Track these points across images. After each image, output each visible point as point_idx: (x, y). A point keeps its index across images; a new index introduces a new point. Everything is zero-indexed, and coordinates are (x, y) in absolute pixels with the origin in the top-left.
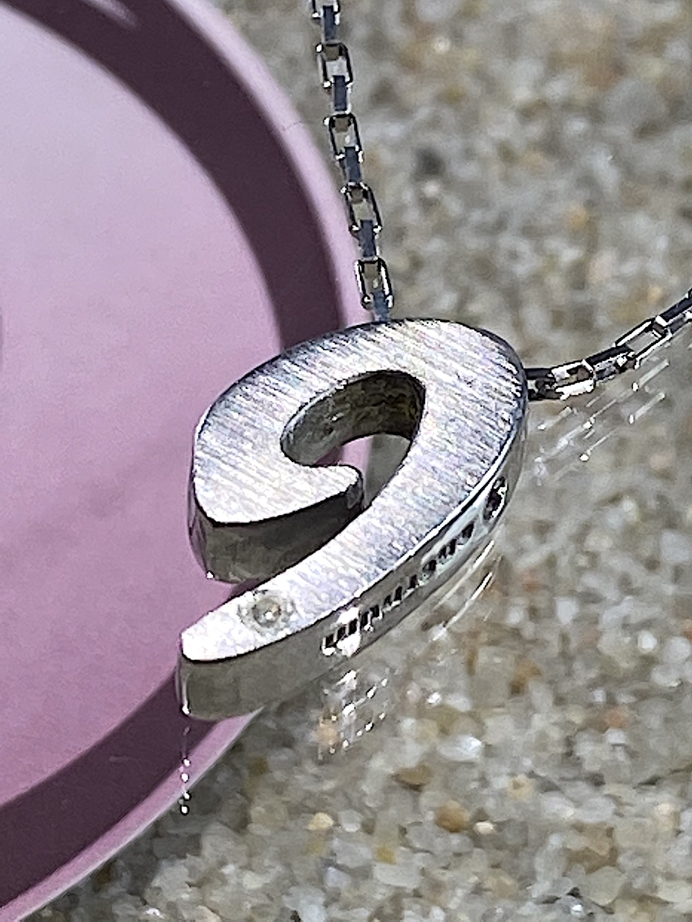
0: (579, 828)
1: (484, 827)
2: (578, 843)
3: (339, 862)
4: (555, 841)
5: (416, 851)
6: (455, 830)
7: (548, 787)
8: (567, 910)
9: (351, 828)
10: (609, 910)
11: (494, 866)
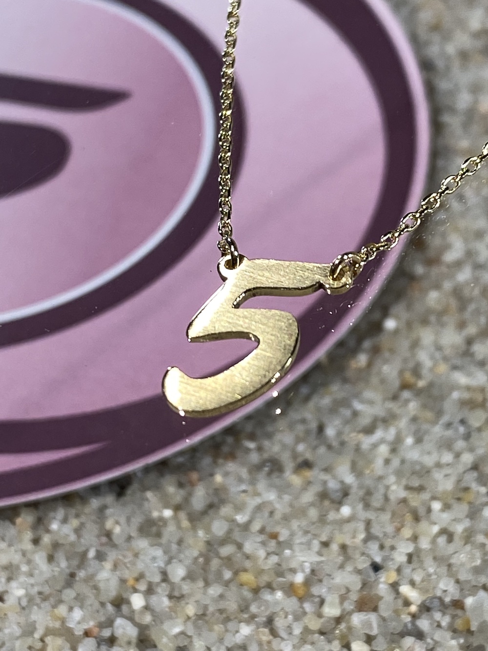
0: (468, 388)
2: (466, 395)
4: (455, 395)
7: (455, 368)
8: (457, 430)
10: (479, 430)
11: (424, 406)
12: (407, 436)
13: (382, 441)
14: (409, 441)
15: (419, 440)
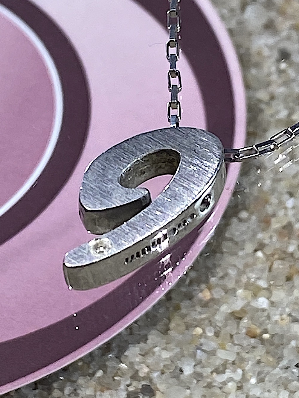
1: (266, 336)
3: (203, 348)
4: (293, 343)
5: (235, 345)
6: (254, 337)
7: (295, 321)
8: (292, 372)
9: (210, 334)
11: (268, 353)
12: (251, 376)
13: (231, 379)
14: (253, 381)
15: (261, 380)
